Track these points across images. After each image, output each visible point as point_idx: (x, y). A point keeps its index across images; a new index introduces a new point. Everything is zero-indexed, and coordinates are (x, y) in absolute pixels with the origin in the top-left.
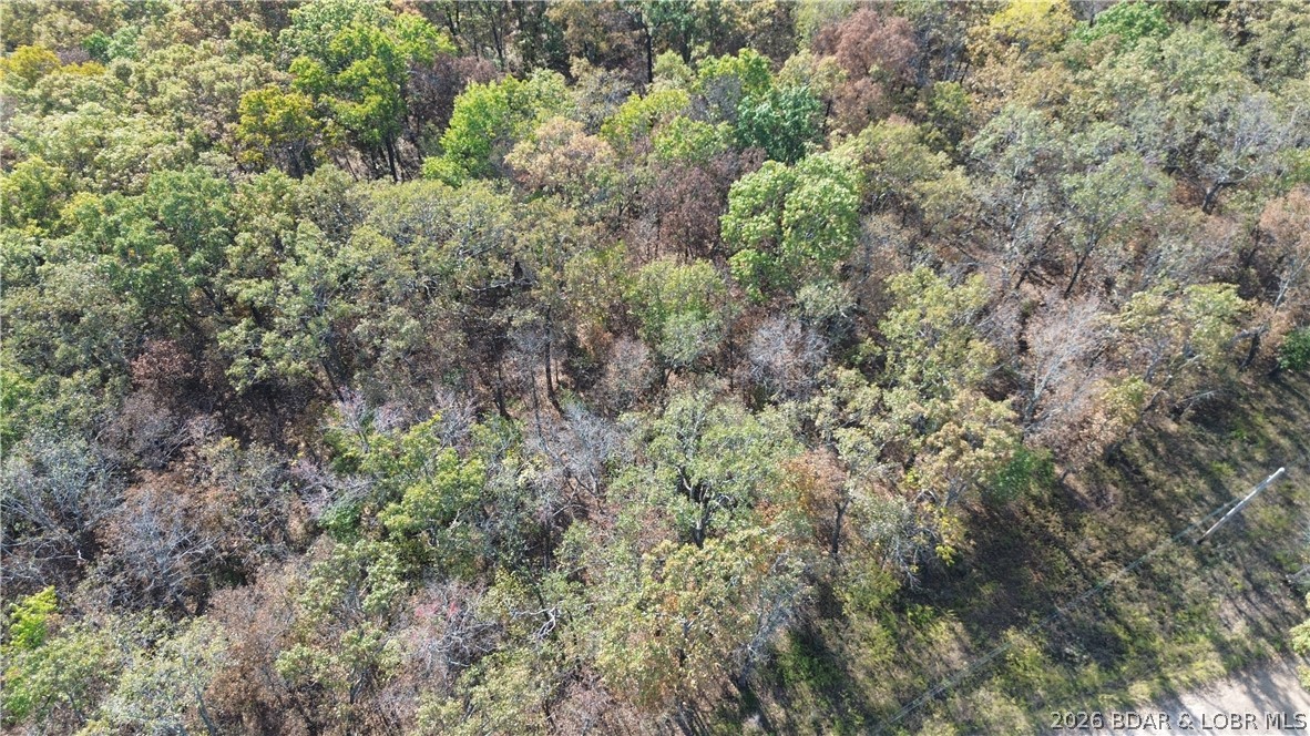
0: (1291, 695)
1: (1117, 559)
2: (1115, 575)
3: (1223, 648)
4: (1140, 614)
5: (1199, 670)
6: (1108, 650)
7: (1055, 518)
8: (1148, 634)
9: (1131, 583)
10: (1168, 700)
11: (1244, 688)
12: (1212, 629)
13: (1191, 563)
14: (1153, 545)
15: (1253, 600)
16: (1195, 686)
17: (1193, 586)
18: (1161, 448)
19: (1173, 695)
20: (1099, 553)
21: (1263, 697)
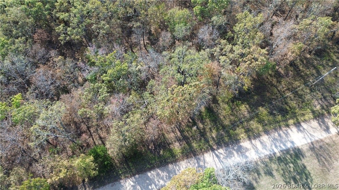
0: (329, 123)
1: (289, 90)
2: (289, 94)
3: (313, 112)
4: (293, 104)
5: (306, 117)
6: (284, 112)
7: (275, 80)
8: (295, 108)
9: (292, 96)
10: (298, 124)
11: (317, 121)
12: (311, 107)
13: (308, 91)
14: (299, 87)
15: (323, 100)
16: (305, 121)
17: (308, 97)
18: (305, 62)
19: (299, 123)
20: (285, 88)
21: (321, 124)
